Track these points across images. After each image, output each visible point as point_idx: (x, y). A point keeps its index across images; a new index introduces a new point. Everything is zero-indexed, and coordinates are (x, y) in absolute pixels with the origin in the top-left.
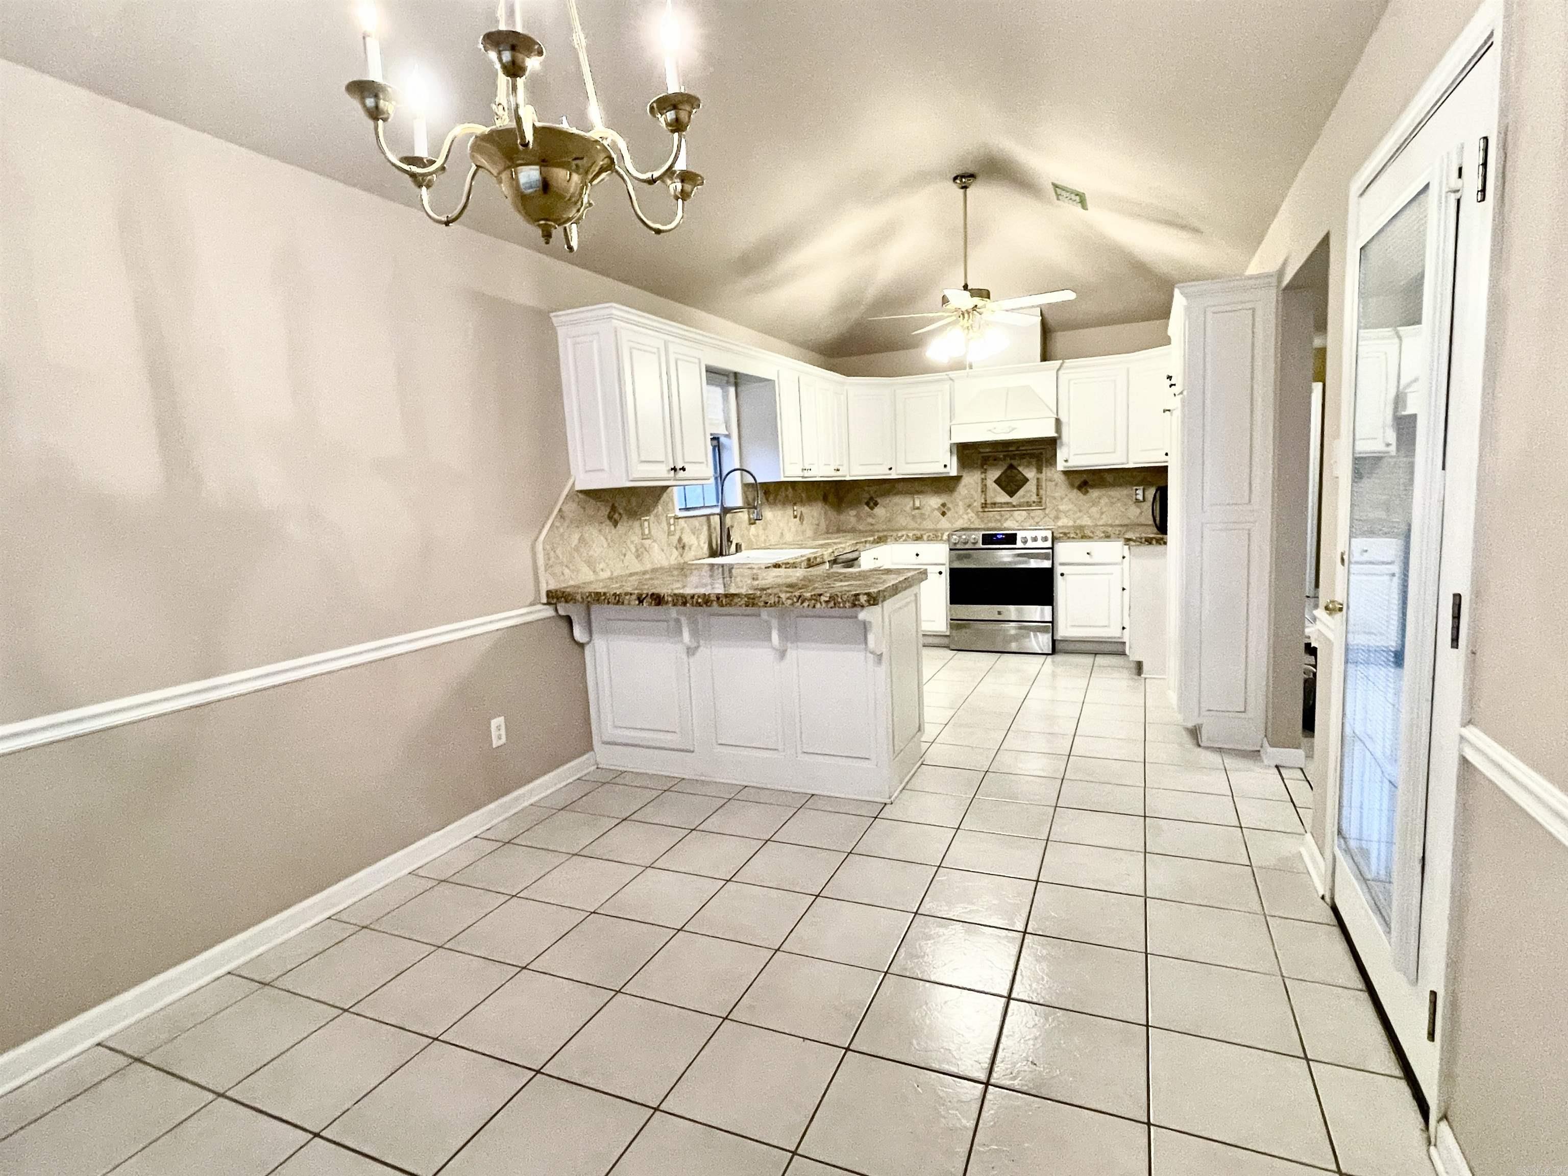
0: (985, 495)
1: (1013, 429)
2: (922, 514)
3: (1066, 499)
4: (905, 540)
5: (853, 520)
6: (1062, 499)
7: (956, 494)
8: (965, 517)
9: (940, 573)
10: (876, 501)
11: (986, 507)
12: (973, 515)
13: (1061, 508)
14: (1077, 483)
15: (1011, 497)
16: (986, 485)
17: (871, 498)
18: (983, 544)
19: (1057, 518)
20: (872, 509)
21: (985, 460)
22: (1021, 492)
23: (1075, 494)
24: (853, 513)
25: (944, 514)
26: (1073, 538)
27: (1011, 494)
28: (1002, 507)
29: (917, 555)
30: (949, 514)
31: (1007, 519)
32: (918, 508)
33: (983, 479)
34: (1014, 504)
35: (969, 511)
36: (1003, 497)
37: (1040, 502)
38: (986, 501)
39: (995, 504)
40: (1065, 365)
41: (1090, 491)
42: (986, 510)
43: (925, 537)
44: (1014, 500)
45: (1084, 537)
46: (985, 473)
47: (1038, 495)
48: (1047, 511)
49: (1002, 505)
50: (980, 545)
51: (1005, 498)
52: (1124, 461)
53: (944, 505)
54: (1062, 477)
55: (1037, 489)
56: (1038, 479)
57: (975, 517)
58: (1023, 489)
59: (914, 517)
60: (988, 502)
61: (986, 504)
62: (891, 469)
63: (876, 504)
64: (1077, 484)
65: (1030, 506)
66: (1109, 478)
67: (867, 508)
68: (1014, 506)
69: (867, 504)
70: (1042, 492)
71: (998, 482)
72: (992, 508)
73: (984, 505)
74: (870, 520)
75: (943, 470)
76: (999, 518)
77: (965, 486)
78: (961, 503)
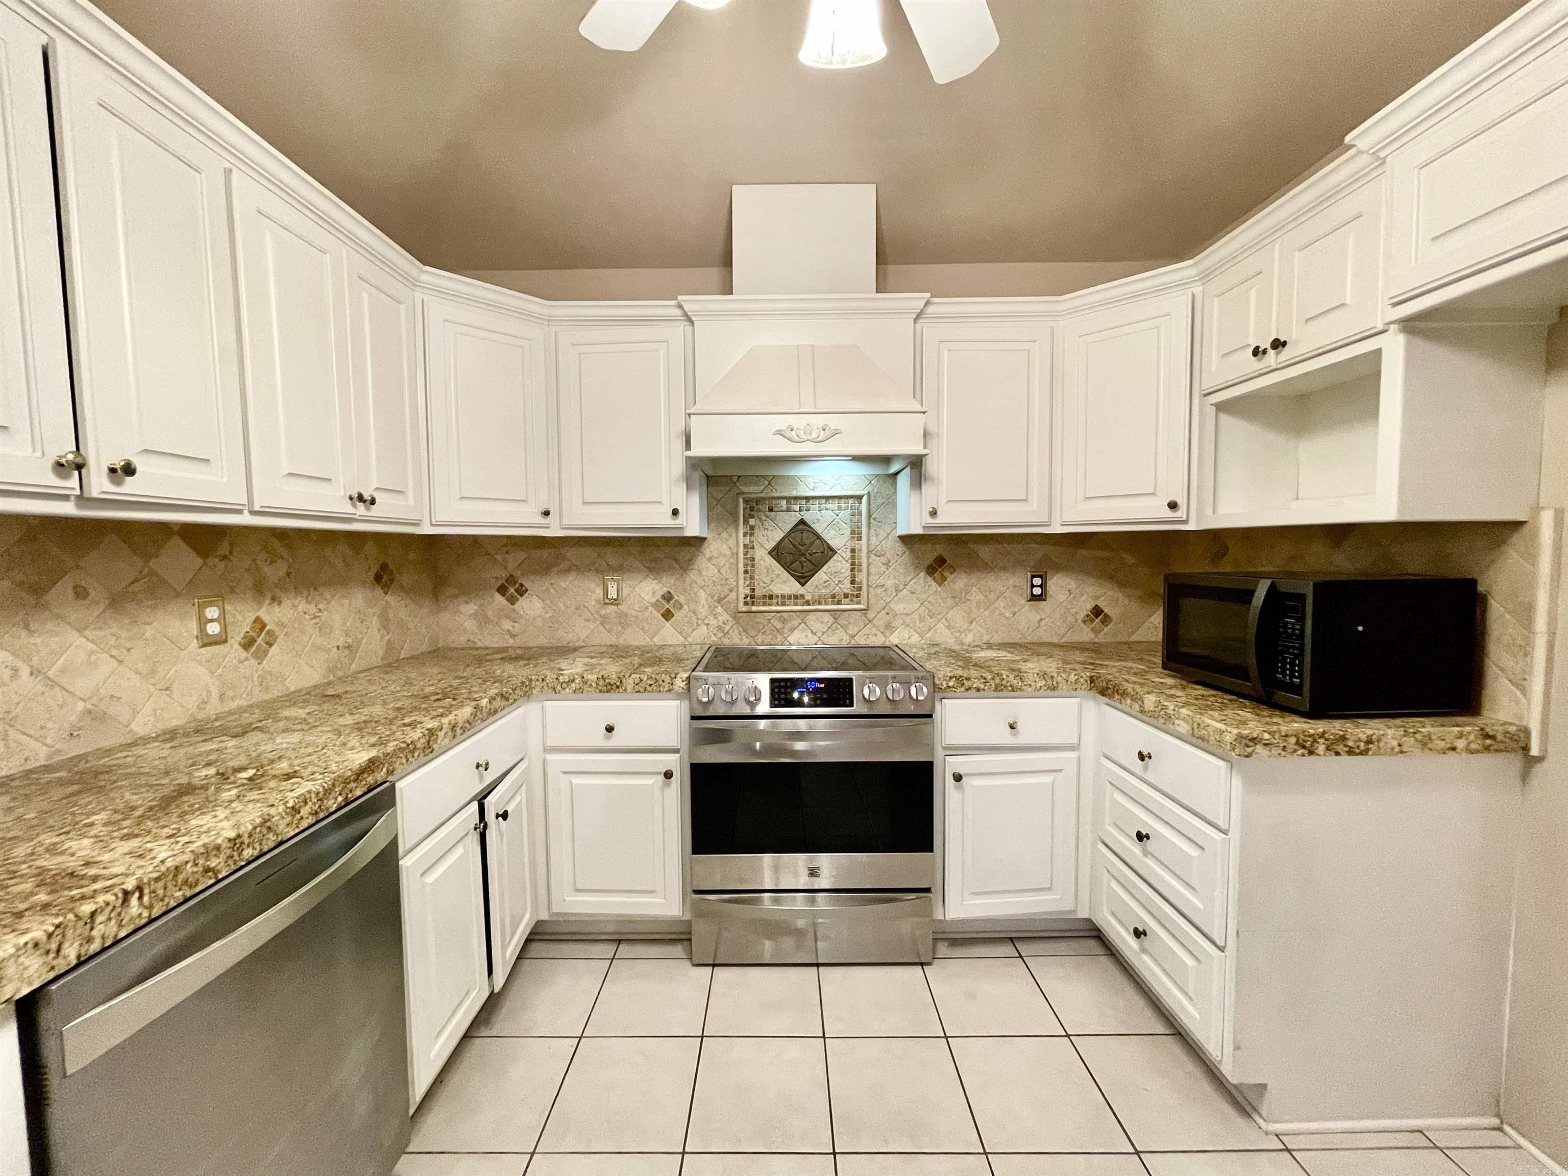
0: (752, 578)
1: (837, 432)
2: (622, 615)
3: (905, 592)
4: (580, 690)
5: (470, 625)
6: (898, 591)
7: (693, 575)
8: (713, 622)
9: (668, 775)
10: (522, 585)
11: (753, 604)
12: (726, 617)
13: (899, 608)
14: (929, 559)
15: (803, 585)
16: (753, 559)
17: (511, 580)
18: (773, 705)
19: (889, 627)
20: (512, 600)
21: (752, 509)
22: (821, 576)
23: (922, 582)
24: (470, 608)
25: (667, 615)
26: (978, 690)
27: (803, 579)
28: (784, 604)
29: (610, 729)
30: (678, 615)
31: (792, 630)
32: (615, 602)
33: (745, 546)
34: (808, 597)
35: (720, 609)
36: (787, 585)
37: (858, 596)
38: (753, 590)
39: (771, 597)
40: (931, 309)
41: (950, 577)
42: (754, 608)
43: (629, 683)
44: (809, 590)
45: (1001, 689)
46: (752, 535)
47: (853, 582)
48: (871, 615)
49: (785, 599)
50: (764, 707)
51: (791, 586)
52: (1044, 519)
53: (668, 597)
54: (900, 548)
55: (852, 570)
56: (853, 551)
57: (731, 622)
58: (825, 568)
59: (604, 620)
60: (756, 594)
61: (752, 597)
62: (546, 513)
63: (521, 591)
64: (928, 562)
65: (839, 603)
66: (985, 552)
67: (499, 599)
68: (808, 603)
69: (502, 590)
70: (861, 577)
71: (776, 553)
72: (764, 604)
73: (751, 598)
74: (507, 625)
75: (667, 520)
76: (779, 625)
77: (710, 559)
78: (703, 595)
